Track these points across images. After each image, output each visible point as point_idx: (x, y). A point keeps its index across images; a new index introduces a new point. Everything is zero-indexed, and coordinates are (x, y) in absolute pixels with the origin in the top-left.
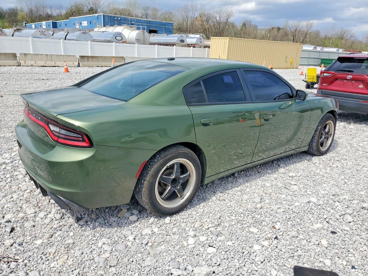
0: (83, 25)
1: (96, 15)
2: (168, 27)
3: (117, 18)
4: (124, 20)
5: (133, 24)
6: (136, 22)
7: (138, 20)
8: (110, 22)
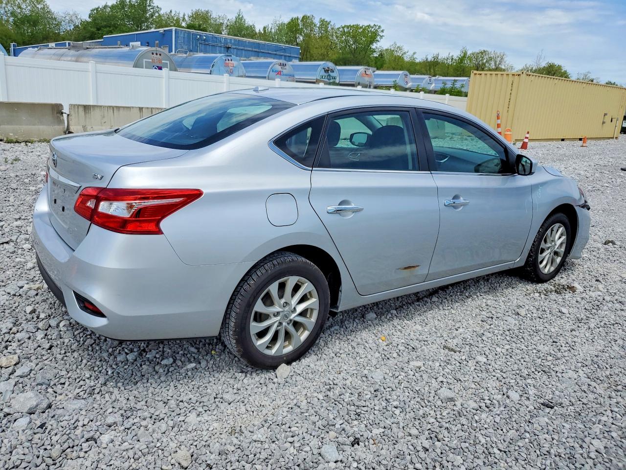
1: (161, 30)
2: (289, 55)
3: (200, 36)
4: (213, 41)
5: (229, 48)
6: (234, 44)
7: (239, 40)
8: (187, 44)
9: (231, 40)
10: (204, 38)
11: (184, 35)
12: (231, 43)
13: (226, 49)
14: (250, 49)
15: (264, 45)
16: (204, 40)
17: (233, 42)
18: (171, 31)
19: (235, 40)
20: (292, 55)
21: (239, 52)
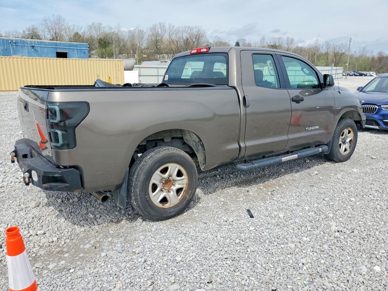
2: (80, 48)
3: (12, 40)
5: (34, 46)
6: (38, 44)
8: (3, 46)
9: (35, 42)
10: (14, 41)
13: (32, 47)
14: (51, 47)
15: (60, 44)
16: (15, 43)
17: (36, 43)
19: (38, 42)
20: (82, 49)
21: (42, 49)
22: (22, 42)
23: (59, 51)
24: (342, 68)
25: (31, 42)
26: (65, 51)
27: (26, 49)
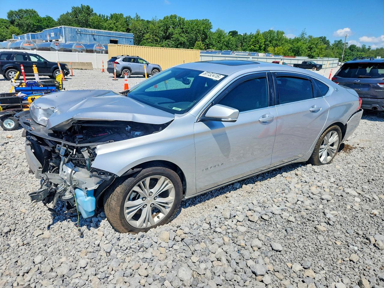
0: (52, 36)
1: (59, 27)
3: (77, 29)
4: (85, 32)
5: (94, 35)
6: (96, 33)
7: (99, 31)
8: (71, 34)
10: (80, 30)
11: (69, 29)
12: (95, 33)
13: (92, 35)
14: (106, 35)
16: (80, 32)
18: (61, 28)
19: (97, 31)
20: (129, 37)
21: (100, 37)
22: (85, 31)
23: (112, 39)
24: (338, 59)
25: (91, 31)
26: (116, 39)
27: (88, 37)
